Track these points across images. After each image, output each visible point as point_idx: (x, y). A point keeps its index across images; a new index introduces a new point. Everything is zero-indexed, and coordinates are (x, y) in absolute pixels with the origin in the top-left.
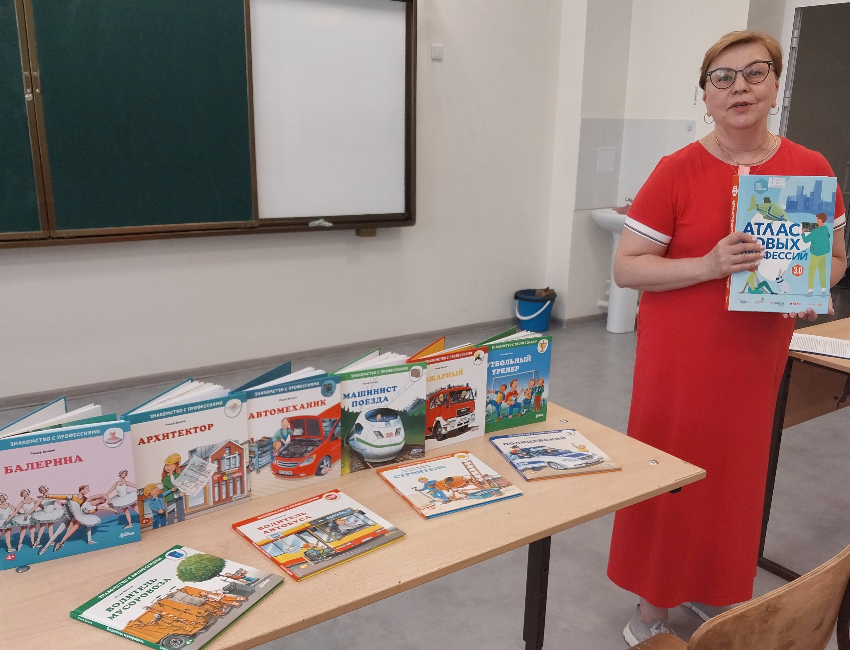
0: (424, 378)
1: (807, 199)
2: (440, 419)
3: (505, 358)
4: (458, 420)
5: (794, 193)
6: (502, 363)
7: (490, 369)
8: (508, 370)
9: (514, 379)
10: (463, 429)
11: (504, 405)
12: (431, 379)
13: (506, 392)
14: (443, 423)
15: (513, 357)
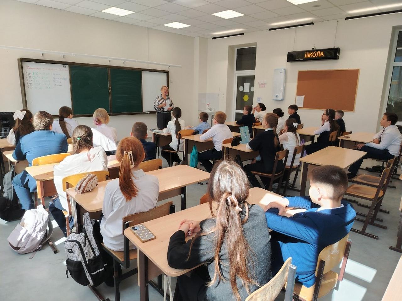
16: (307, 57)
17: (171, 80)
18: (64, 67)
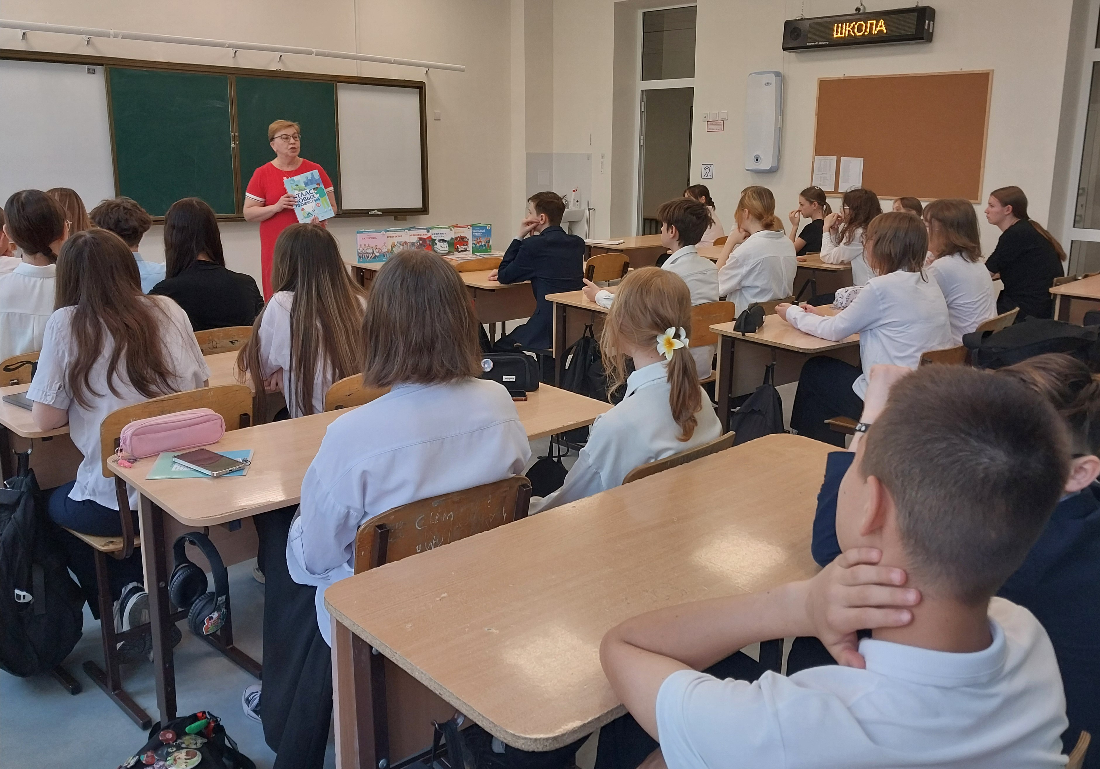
0: (453, 232)
1: (310, 180)
2: (458, 246)
3: (477, 230)
4: (464, 247)
5: (305, 180)
6: (476, 231)
7: (472, 233)
8: (478, 234)
9: (480, 237)
10: (466, 250)
11: (477, 245)
12: (455, 233)
13: (478, 241)
14: (459, 247)
15: (479, 230)
16: (839, 35)
17: (436, 111)
18: (89, 73)
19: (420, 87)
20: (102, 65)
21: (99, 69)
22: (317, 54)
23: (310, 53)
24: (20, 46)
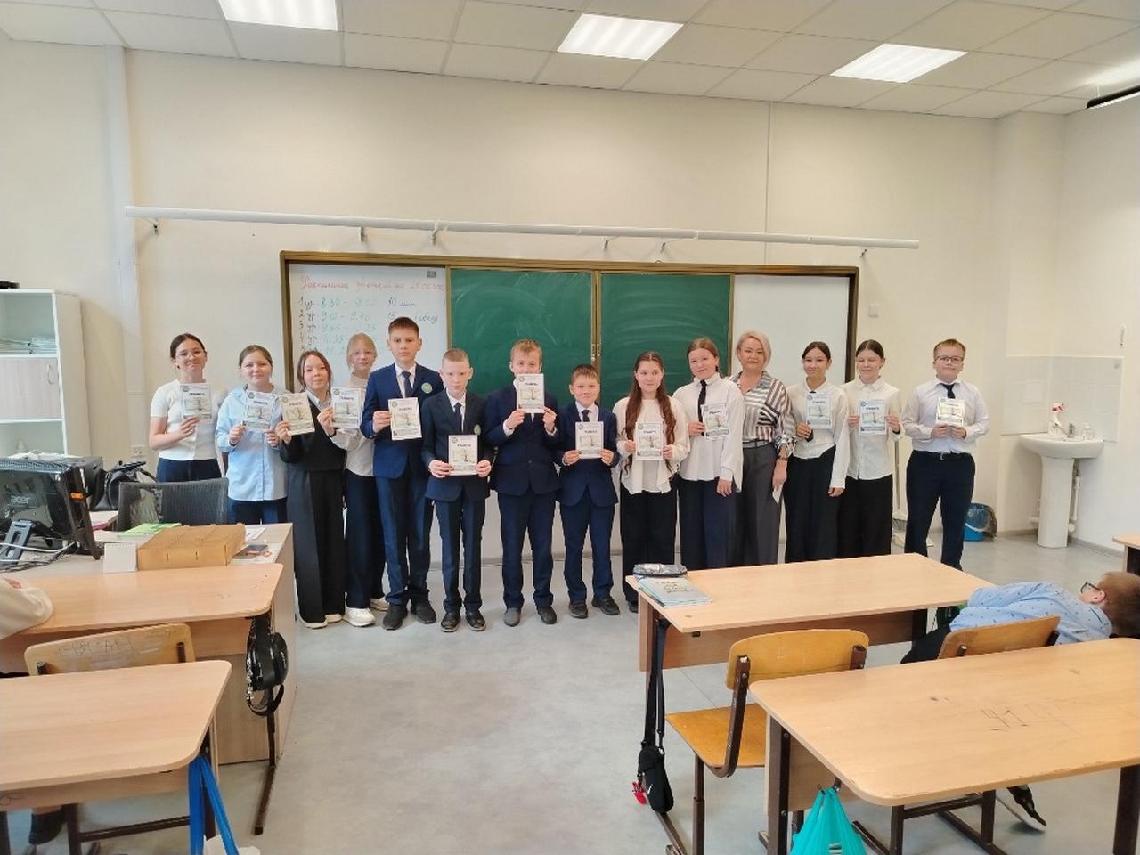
17: (872, 305)
18: (428, 276)
19: (852, 276)
20: (444, 266)
21: (440, 271)
22: (702, 237)
23: (691, 236)
24: (357, 248)
